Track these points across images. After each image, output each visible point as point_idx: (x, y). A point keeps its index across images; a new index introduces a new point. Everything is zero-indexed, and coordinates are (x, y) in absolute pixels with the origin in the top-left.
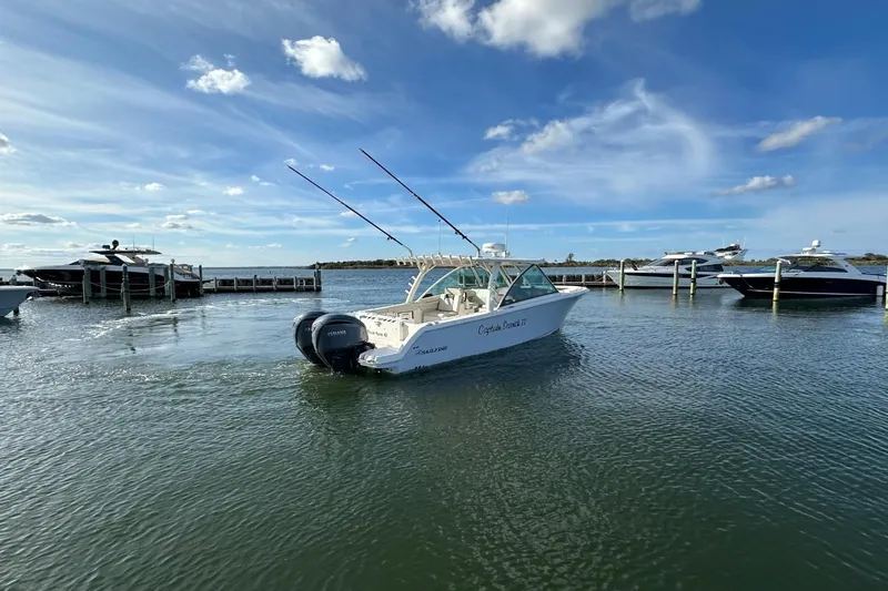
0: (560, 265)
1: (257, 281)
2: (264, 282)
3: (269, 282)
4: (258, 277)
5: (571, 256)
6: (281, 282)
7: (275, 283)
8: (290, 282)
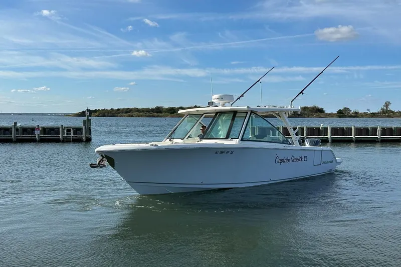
0: (374, 115)
1: (17, 130)
2: (25, 130)
3: (32, 130)
4: (18, 125)
5: (387, 104)
6: (45, 130)
7: (37, 132)
8: (55, 130)
